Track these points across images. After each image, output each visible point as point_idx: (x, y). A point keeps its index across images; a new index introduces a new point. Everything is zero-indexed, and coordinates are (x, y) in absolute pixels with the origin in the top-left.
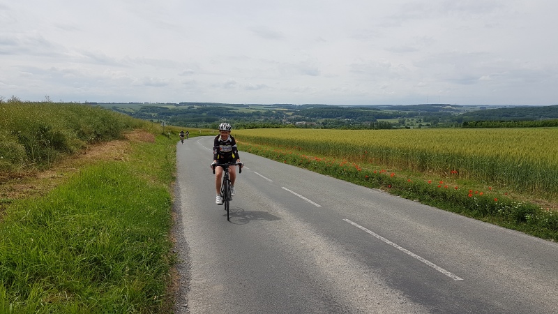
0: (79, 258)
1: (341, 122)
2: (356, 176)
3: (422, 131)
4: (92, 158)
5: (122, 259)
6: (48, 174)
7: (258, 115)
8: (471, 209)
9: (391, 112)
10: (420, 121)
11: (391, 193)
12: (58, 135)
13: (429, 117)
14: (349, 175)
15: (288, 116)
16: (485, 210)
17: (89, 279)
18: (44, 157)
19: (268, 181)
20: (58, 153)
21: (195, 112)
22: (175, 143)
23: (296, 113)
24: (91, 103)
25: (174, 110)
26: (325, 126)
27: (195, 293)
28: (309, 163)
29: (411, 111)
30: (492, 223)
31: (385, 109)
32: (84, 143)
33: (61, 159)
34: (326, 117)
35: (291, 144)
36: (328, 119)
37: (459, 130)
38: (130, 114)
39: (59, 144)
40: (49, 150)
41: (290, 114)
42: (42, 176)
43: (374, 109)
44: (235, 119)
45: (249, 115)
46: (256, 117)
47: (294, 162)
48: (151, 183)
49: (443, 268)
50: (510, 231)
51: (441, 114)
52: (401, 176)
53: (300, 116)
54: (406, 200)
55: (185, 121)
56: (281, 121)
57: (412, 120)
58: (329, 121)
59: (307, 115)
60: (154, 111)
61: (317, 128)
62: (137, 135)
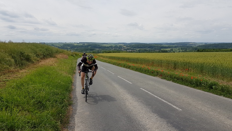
1: (146, 50)
2: (148, 72)
4: (41, 65)
6: (24, 71)
7: (112, 47)
8: (192, 84)
9: (167, 46)
10: (179, 49)
11: (162, 78)
12: (28, 55)
13: (183, 48)
14: (145, 71)
16: (197, 85)
18: (22, 64)
19: (112, 74)
20: (28, 63)
21: (85, 46)
23: (127, 46)
24: (41, 43)
25: (76, 45)
26: (139, 52)
27: (78, 115)
28: (130, 66)
29: (176, 45)
30: (200, 89)
31: (165, 44)
32: (39, 59)
35: (123, 59)
37: (195, 53)
38: (59, 47)
39: (28, 59)
40: (24, 62)
41: (125, 47)
42: (21, 71)
43: (160, 44)
44: (102, 49)
45: (108, 47)
47: (124, 66)
48: (64, 74)
49: (175, 106)
51: (188, 46)
52: (166, 72)
53: (129, 48)
54: (167, 81)
55: (82, 50)
56: (121, 50)
57: (176, 49)
58: (141, 49)
59: (132, 47)
60: (68, 46)
61: (136, 52)
62: (60, 55)
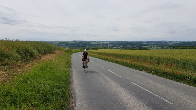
0: (39, 94)
1: (129, 47)
2: (134, 67)
3: (158, 50)
4: (43, 60)
5: (53, 95)
6: (28, 65)
7: (99, 45)
8: (176, 78)
9: (147, 43)
10: (157, 46)
11: (148, 73)
12: (32, 52)
13: (160, 45)
14: (132, 66)
15: (110, 45)
16: (182, 79)
17: (42, 102)
18: (27, 60)
19: (103, 68)
20: (31, 58)
21: (78, 44)
22: (71, 55)
23: (113, 44)
24: (42, 41)
25: (70, 43)
26: (123, 48)
27: (78, 107)
28: (117, 61)
29: (154, 43)
30: (184, 83)
31: (145, 42)
32: (40, 55)
33: (32, 60)
34: (123, 45)
35: (111, 55)
36: (124, 46)
37: (171, 50)
38: (56, 45)
39: (32, 55)
40: (29, 57)
42: (26, 66)
43: (140, 43)
44: (92, 46)
45: (96, 45)
46: (98, 45)
47: (112, 61)
48: (63, 68)
49: (166, 100)
50: (191, 87)
51: (165, 44)
52: (151, 66)
53: (114, 45)
54: (153, 75)
55: (74, 47)
56: (108, 47)
57: (155, 46)
58: (124, 47)
59: (117, 45)
60: (64, 44)
61: (120, 49)
62: (58, 52)
